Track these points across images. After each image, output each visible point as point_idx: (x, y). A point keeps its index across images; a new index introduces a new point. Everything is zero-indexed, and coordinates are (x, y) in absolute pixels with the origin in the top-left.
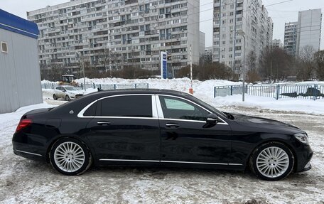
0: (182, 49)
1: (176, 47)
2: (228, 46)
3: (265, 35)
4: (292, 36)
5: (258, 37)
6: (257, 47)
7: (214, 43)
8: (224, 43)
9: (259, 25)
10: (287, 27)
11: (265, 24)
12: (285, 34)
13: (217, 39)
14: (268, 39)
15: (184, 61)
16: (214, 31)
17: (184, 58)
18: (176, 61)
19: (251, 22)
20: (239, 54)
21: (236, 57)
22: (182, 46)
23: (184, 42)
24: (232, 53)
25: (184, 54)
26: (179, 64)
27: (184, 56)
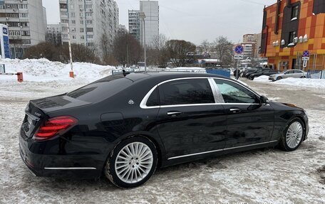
0: (22, 24)
1: (12, 20)
2: (78, 26)
3: (112, 19)
4: (135, 24)
5: (107, 21)
6: (107, 30)
7: (62, 20)
8: (74, 22)
9: (107, 8)
10: (130, 14)
11: (112, 8)
12: (130, 20)
13: (65, 17)
14: (115, 23)
15: (27, 38)
16: (61, 8)
17: (26, 35)
18: (16, 37)
19: (100, 4)
20: (91, 36)
21: (88, 39)
22: (21, 19)
23: (24, 15)
24: (84, 34)
25: (25, 29)
26: (20, 41)
27: (25, 32)
